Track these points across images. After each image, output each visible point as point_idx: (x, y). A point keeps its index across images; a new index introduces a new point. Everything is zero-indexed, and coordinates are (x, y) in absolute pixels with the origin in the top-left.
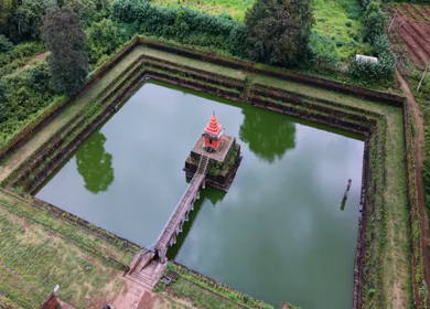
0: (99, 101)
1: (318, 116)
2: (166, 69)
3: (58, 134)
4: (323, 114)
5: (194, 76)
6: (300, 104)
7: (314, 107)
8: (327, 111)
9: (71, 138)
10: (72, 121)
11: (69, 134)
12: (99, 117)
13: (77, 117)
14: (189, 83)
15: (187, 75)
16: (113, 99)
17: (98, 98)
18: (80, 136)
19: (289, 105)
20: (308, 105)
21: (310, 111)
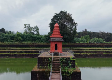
1: (93, 55)
2: (8, 52)
4: (95, 54)
5: (26, 52)
6: (83, 52)
7: (90, 52)
8: (96, 52)
14: (23, 55)
15: (21, 52)
19: (78, 54)
20: (87, 52)
21: (89, 54)
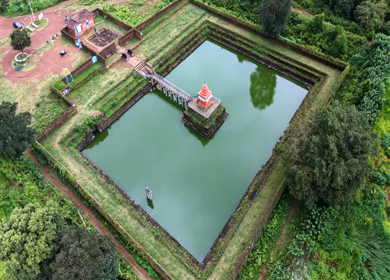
0: (267, 52)
3: (238, 35)
9: (238, 44)
10: (248, 40)
11: (240, 42)
12: (257, 57)
13: (252, 42)
16: (275, 62)
17: (270, 50)
18: (242, 49)
